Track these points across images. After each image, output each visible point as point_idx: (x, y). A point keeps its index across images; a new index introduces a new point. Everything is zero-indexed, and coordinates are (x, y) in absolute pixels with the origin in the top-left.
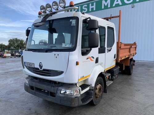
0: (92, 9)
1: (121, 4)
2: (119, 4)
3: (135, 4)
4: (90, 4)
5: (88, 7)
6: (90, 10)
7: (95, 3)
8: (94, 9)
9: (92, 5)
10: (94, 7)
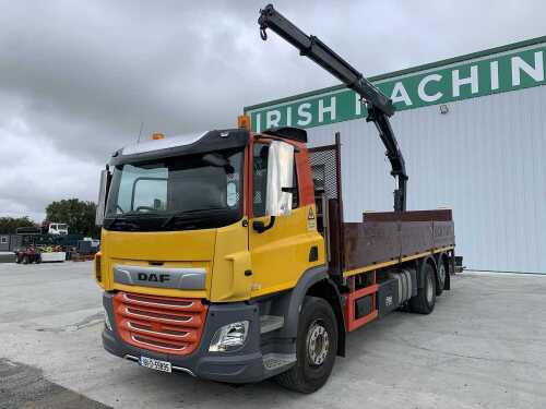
0: (327, 115)
1: (409, 102)
2: (403, 102)
3: (451, 105)
4: (321, 103)
5: (314, 110)
6: (321, 119)
7: (333, 100)
8: (333, 117)
9: (327, 104)
10: (332, 109)
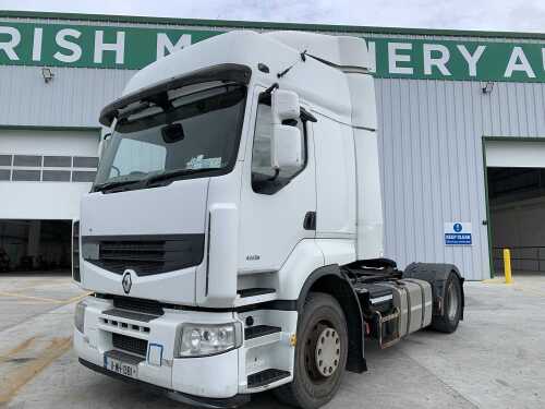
4: (99, 34)
5: (86, 42)
6: (98, 59)
7: (121, 36)
8: (120, 60)
10: (119, 48)
